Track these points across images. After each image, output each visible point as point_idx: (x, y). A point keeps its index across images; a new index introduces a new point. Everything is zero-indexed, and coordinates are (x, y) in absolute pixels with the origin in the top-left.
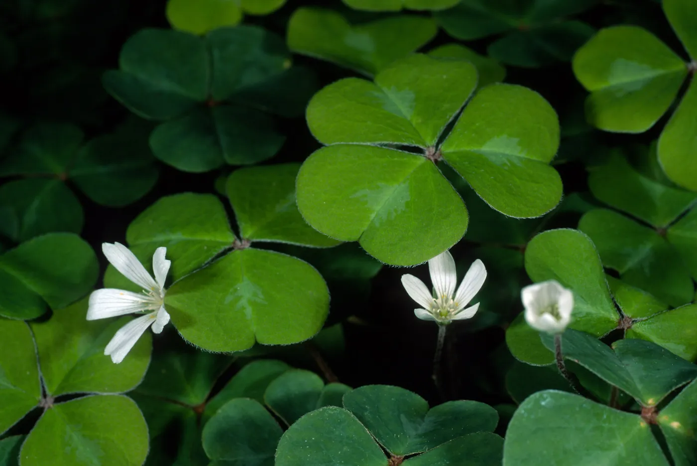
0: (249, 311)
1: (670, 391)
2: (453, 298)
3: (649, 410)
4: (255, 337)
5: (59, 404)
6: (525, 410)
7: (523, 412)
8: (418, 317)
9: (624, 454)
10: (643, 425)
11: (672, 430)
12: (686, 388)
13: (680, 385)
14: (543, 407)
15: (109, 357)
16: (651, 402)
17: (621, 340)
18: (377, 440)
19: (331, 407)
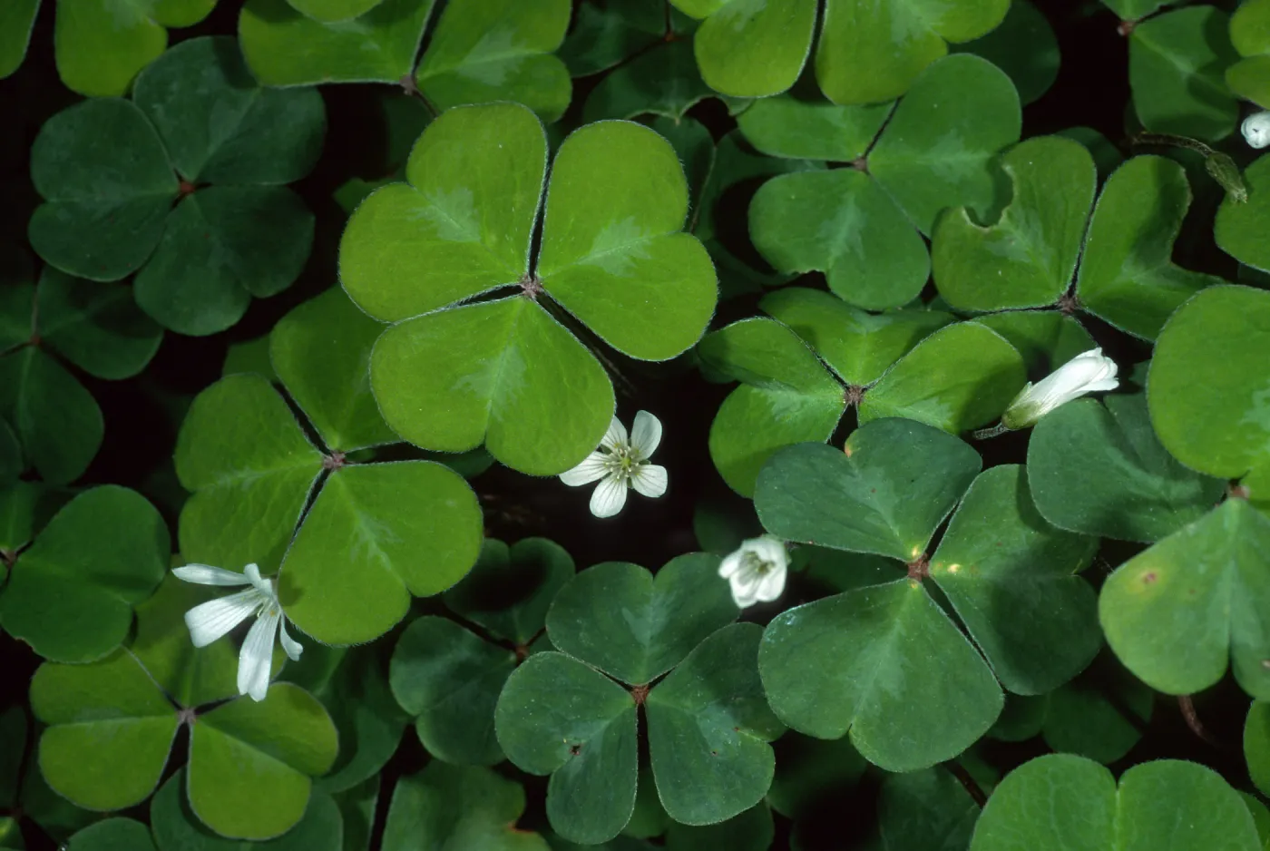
0: (384, 558)
1: (934, 530)
2: (630, 444)
3: (917, 564)
4: (410, 592)
5: (203, 716)
6: (772, 637)
7: (769, 640)
8: (597, 515)
9: (904, 633)
10: (916, 586)
11: (950, 577)
12: (953, 518)
13: (943, 519)
14: (790, 626)
15: (247, 696)
16: (916, 552)
17: (856, 431)
18: (608, 673)
19: (538, 655)
